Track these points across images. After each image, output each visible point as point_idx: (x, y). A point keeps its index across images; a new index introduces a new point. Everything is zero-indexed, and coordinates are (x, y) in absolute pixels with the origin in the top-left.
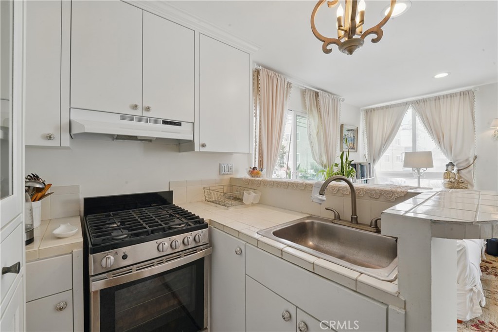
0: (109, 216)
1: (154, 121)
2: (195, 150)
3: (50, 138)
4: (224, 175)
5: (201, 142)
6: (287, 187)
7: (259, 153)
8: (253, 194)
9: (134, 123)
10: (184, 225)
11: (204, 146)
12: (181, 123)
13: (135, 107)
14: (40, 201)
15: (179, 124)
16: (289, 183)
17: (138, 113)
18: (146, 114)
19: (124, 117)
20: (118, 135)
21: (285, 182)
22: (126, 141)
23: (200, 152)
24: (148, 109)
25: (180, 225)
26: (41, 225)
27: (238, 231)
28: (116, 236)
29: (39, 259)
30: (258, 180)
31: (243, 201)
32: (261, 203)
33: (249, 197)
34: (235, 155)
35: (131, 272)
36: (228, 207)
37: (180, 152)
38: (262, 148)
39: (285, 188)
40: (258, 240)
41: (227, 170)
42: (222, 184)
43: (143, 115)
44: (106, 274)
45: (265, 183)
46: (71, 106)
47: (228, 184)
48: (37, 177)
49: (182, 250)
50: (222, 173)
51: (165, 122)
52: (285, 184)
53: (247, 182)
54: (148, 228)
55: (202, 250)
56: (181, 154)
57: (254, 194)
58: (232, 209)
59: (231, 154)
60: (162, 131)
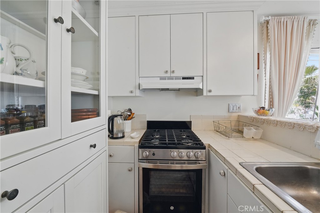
0: (155, 131)
1: (177, 78)
2: (204, 95)
3: (132, 92)
4: (232, 112)
5: (208, 89)
6: (292, 127)
7: (270, 95)
8: (253, 130)
9: (167, 81)
10: (191, 144)
11: (210, 91)
12: (194, 77)
13: (167, 72)
14: (131, 120)
15: (193, 78)
16: (294, 124)
17: (168, 75)
18: (173, 75)
19: (162, 78)
20: (162, 89)
21: (290, 123)
22: (166, 91)
23: (207, 96)
24: (173, 72)
25: (188, 144)
26: (131, 131)
27: (224, 158)
28: (153, 142)
29: (123, 146)
30: (262, 119)
31: (244, 135)
32: (263, 138)
33: (249, 132)
34: (242, 97)
35: (157, 163)
36: (229, 137)
37: (197, 96)
38: (272, 90)
39: (290, 128)
40: (236, 170)
41: (235, 108)
42: (231, 120)
43: (171, 76)
44: (145, 161)
45: (269, 122)
46: (140, 76)
47: (236, 120)
48: (131, 110)
49: (186, 159)
50: (231, 111)
51: (184, 78)
52: (290, 124)
53: (253, 119)
54: (176, 141)
55: (200, 164)
56: (198, 97)
57: (255, 130)
58: (232, 140)
59: (240, 96)
60: (182, 84)
